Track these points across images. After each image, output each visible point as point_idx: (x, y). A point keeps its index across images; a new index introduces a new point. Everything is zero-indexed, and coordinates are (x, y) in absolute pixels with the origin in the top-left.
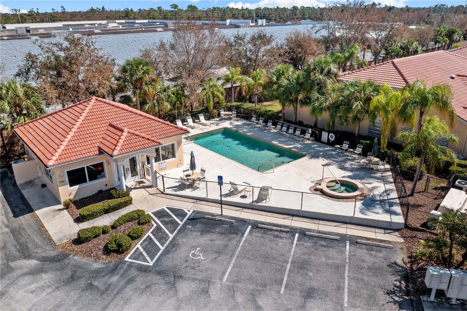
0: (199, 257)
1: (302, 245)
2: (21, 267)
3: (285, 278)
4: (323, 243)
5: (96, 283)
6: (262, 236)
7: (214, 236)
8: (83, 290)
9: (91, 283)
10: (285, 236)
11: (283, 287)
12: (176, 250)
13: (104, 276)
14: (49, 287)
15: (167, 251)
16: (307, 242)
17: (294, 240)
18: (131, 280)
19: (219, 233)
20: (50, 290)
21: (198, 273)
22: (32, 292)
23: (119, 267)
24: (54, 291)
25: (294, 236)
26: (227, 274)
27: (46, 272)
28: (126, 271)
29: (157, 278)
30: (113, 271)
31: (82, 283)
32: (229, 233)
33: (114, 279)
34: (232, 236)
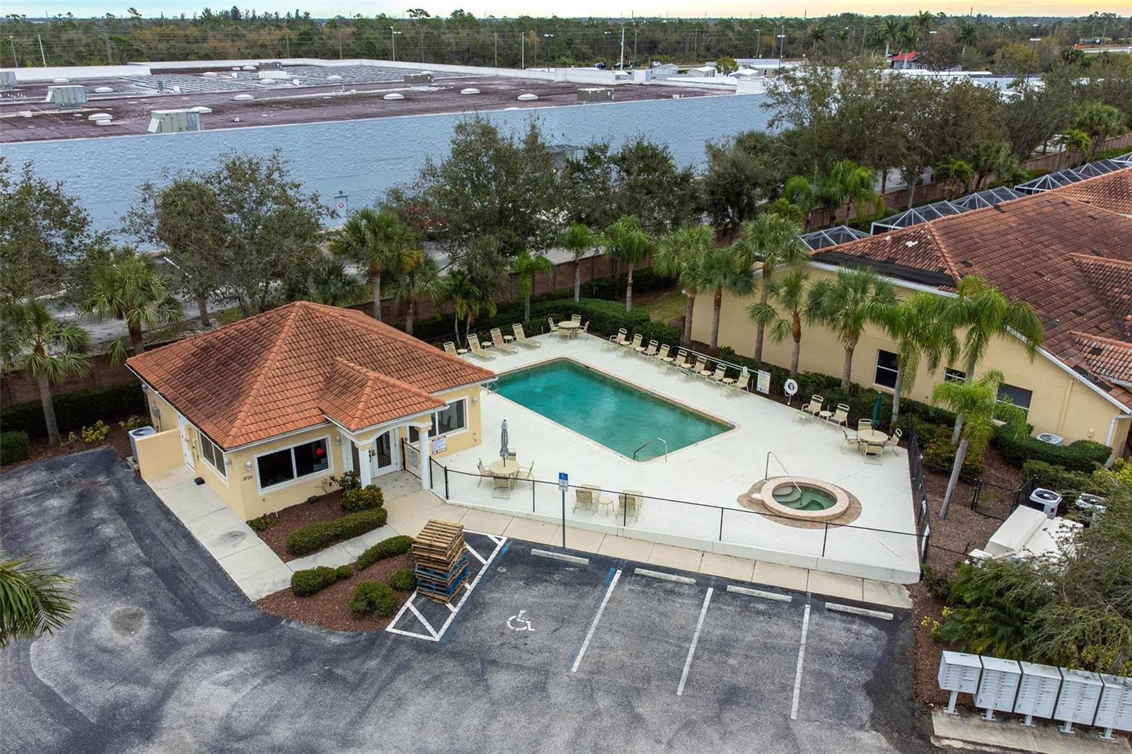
0: (525, 628)
1: (720, 609)
2: (195, 641)
3: (686, 670)
4: (761, 607)
5: (339, 671)
6: (643, 591)
7: (551, 589)
8: (317, 682)
9: (329, 670)
10: (687, 592)
11: (682, 684)
12: (481, 613)
13: (352, 659)
14: (255, 675)
15: (463, 617)
16: (729, 605)
17: (704, 600)
18: (403, 668)
19: (560, 583)
20: (258, 681)
21: (524, 656)
22: (226, 684)
23: (378, 642)
24: (265, 683)
25: (704, 592)
26: (579, 658)
27: (243, 650)
28: (391, 651)
29: (450, 665)
30: (367, 650)
31: (315, 669)
32: (579, 584)
33: (373, 664)
34: (586, 589)
